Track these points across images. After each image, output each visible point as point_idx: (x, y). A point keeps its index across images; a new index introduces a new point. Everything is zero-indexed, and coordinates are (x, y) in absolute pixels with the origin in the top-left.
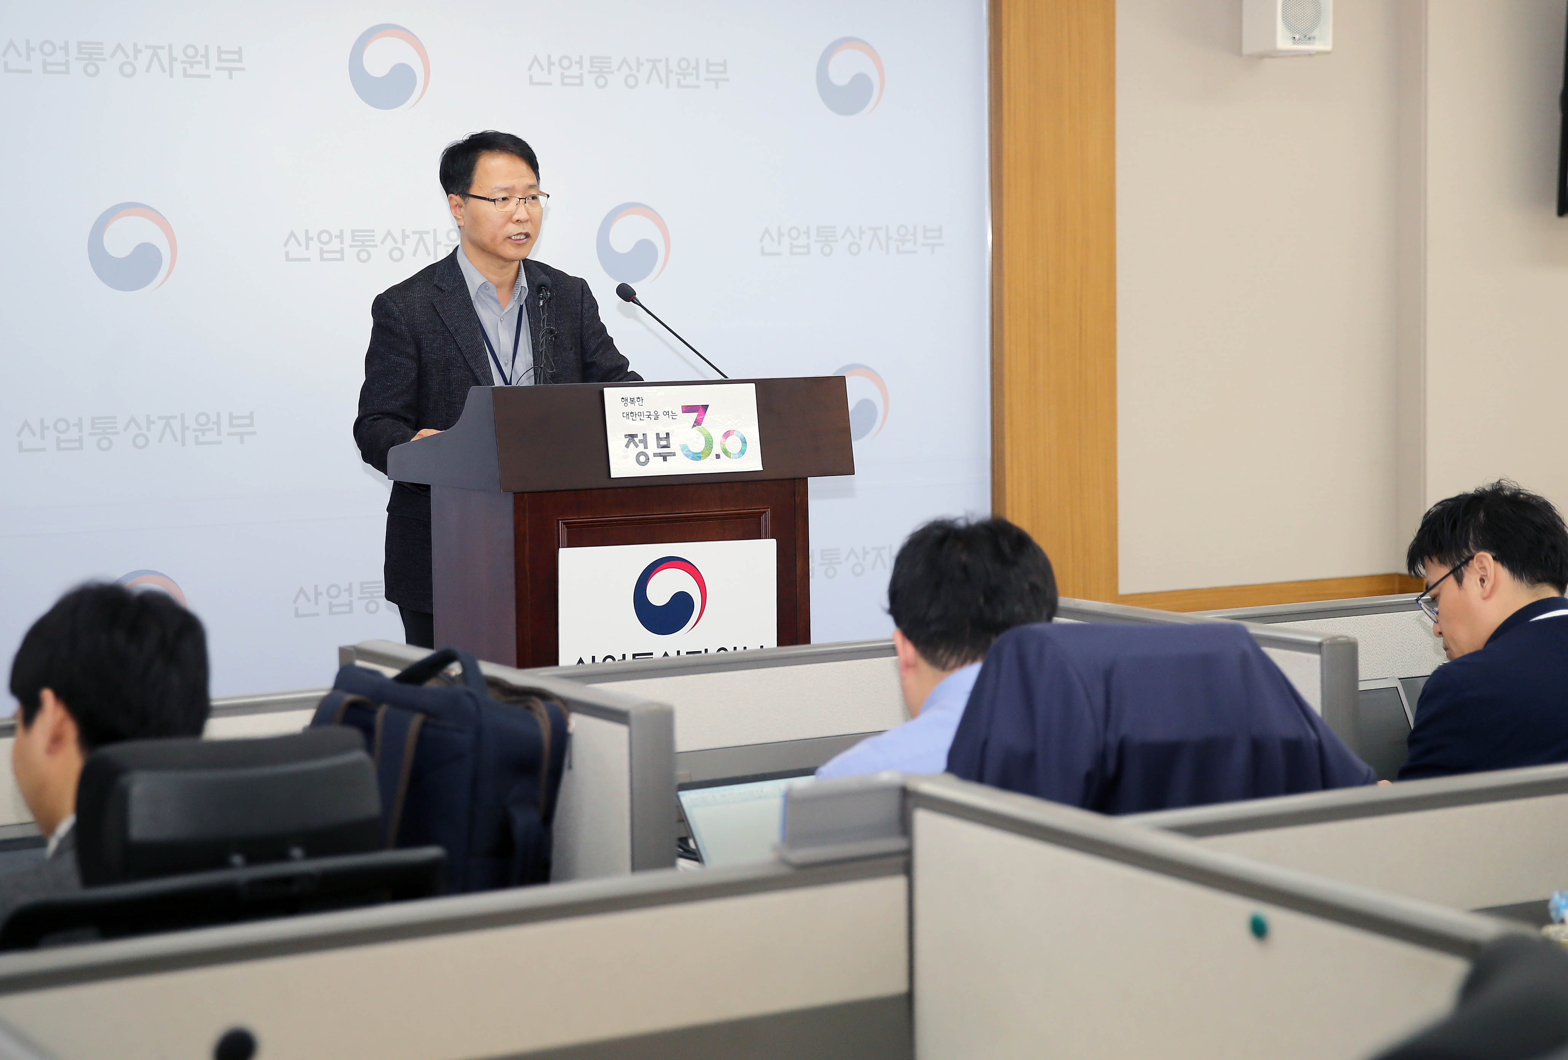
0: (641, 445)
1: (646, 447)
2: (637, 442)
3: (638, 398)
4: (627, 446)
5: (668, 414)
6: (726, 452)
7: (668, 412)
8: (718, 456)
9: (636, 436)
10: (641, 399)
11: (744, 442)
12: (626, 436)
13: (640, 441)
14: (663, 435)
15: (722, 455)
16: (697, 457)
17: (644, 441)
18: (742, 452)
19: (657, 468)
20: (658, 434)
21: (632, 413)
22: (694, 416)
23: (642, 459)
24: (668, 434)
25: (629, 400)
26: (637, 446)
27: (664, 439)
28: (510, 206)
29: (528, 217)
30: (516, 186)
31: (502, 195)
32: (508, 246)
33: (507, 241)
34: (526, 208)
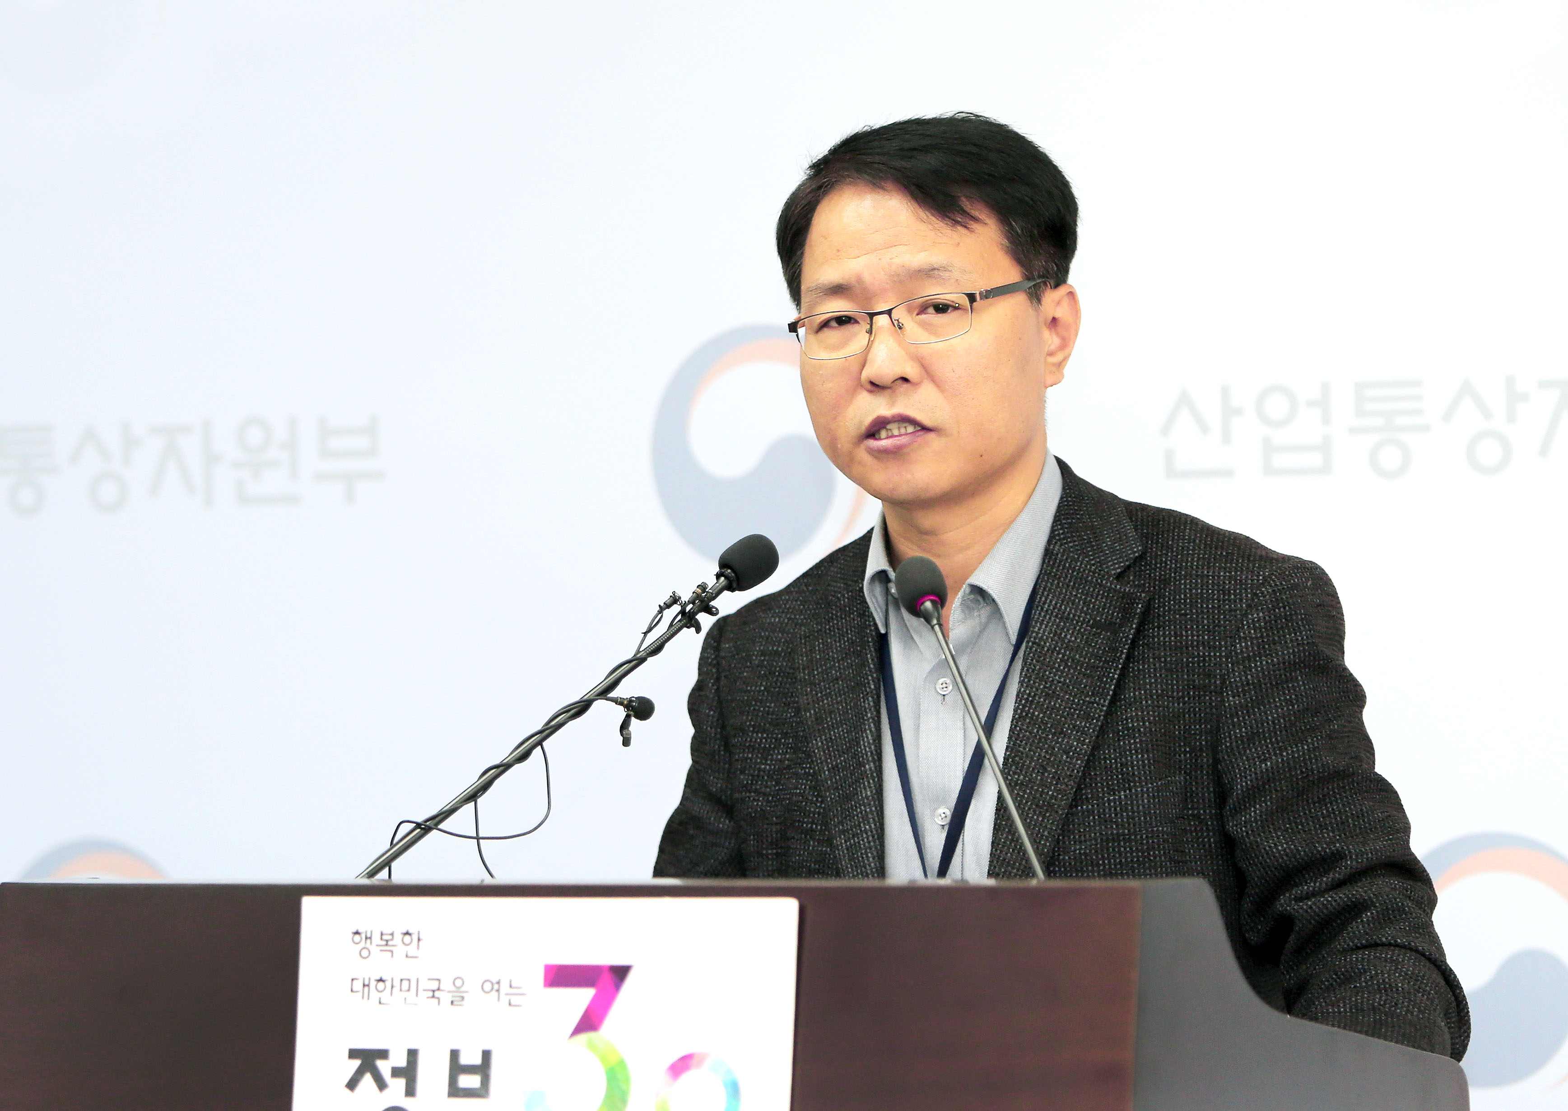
0: (400, 1084)
1: (410, 1091)
2: (386, 1075)
4: (352, 1085)
5: (498, 991)
7: (498, 983)
9: (383, 1054)
12: (353, 1054)
13: (396, 1072)
14: (470, 1058)
17: (409, 1072)
20: (454, 1055)
21: (381, 980)
22: (583, 996)
24: (487, 1055)
25: (376, 938)
26: (381, 1084)
27: (470, 1070)
28: (858, 338)
29: (911, 370)
30: (867, 277)
31: (837, 306)
32: (868, 459)
33: (863, 446)
34: (900, 343)
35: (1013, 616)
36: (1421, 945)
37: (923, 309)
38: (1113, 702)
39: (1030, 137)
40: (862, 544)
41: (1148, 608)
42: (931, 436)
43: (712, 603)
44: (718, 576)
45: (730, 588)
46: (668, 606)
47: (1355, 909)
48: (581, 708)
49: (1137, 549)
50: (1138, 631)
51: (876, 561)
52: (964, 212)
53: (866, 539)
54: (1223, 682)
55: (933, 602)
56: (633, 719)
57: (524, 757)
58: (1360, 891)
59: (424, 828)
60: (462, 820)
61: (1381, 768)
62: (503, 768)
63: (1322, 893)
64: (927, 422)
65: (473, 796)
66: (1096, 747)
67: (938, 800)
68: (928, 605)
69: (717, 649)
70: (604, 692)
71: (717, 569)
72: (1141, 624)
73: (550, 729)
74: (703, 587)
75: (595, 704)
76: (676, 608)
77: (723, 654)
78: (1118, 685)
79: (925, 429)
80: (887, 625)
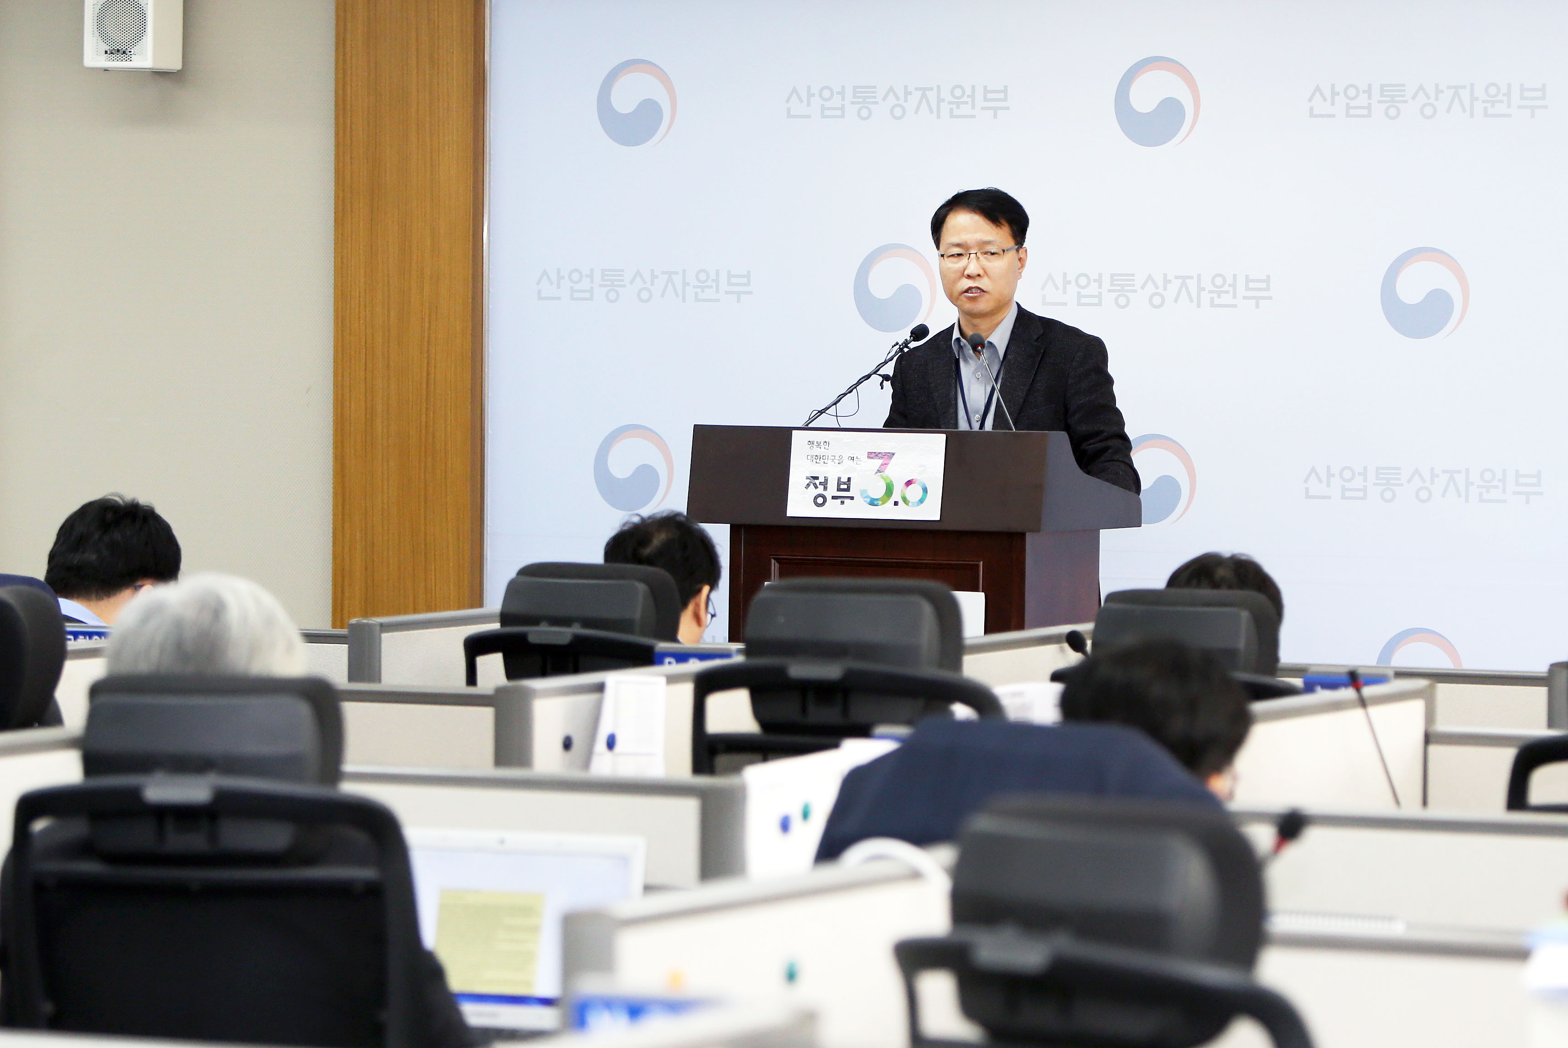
0: (821, 488)
1: (825, 489)
2: (818, 484)
3: (825, 442)
4: (807, 487)
5: (853, 459)
6: (905, 500)
7: (853, 457)
8: (896, 503)
9: (817, 478)
10: (828, 443)
11: (925, 490)
12: (808, 477)
13: (821, 484)
14: (844, 479)
15: (901, 502)
16: (873, 502)
17: (825, 484)
18: (921, 501)
19: (833, 511)
20: (839, 478)
21: (816, 456)
22: (878, 462)
23: (820, 501)
24: (849, 479)
25: (815, 443)
26: (816, 487)
27: (844, 483)
28: (963, 261)
29: (981, 272)
30: (968, 242)
31: (957, 250)
32: (965, 300)
33: (963, 295)
34: (978, 263)
35: (1001, 353)
36: (1127, 461)
37: (986, 253)
38: (1033, 380)
39: (1015, 198)
40: (951, 329)
41: (1044, 352)
42: (985, 294)
43: (909, 345)
44: (910, 337)
45: (914, 340)
46: (895, 345)
47: (1106, 449)
48: (868, 377)
49: (1042, 332)
50: (1042, 358)
51: (956, 334)
52: (1000, 223)
53: (953, 327)
54: (1068, 375)
55: (981, 347)
56: (884, 381)
57: (850, 392)
58: (1110, 443)
59: (821, 412)
60: (832, 411)
61: (1118, 406)
62: (845, 394)
63: (1096, 443)
64: (985, 290)
65: (835, 404)
66: (1027, 396)
67: (976, 412)
68: (980, 348)
69: (901, 363)
70: (875, 373)
71: (910, 335)
72: (1043, 355)
73: (859, 383)
74: (906, 340)
75: (872, 376)
76: (898, 347)
77: (903, 365)
78: (1035, 375)
79: (983, 291)
80: (959, 356)
